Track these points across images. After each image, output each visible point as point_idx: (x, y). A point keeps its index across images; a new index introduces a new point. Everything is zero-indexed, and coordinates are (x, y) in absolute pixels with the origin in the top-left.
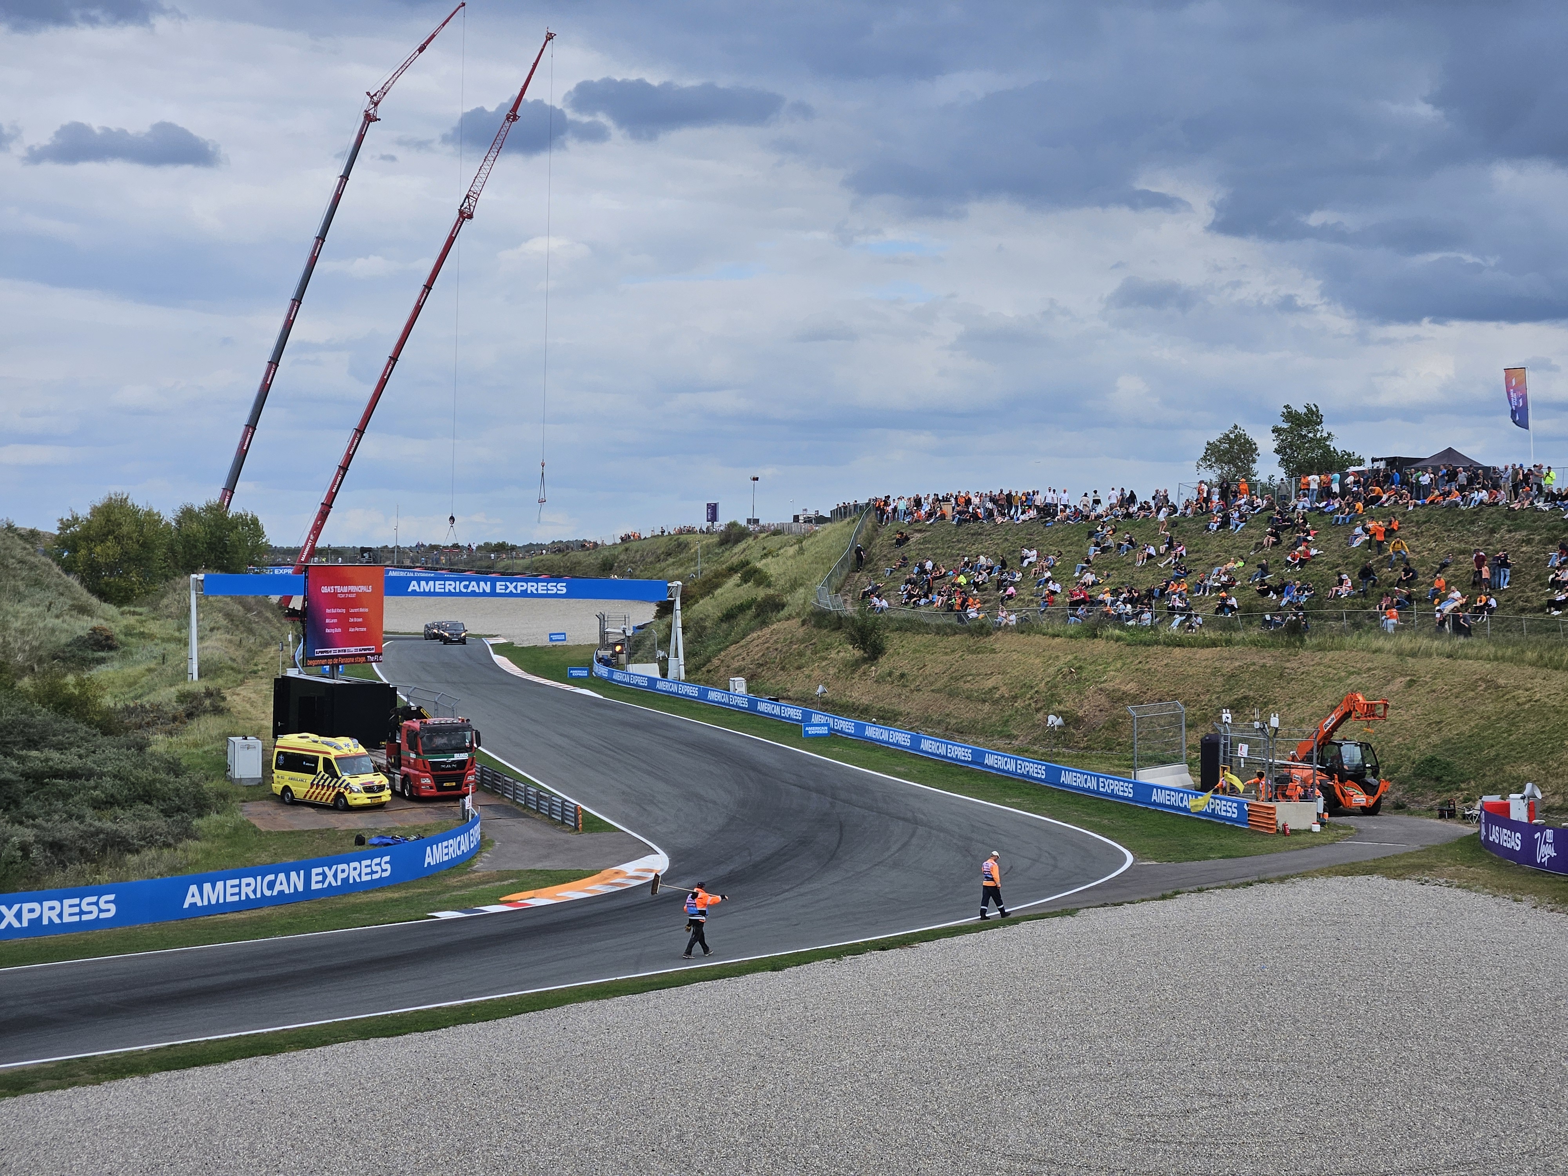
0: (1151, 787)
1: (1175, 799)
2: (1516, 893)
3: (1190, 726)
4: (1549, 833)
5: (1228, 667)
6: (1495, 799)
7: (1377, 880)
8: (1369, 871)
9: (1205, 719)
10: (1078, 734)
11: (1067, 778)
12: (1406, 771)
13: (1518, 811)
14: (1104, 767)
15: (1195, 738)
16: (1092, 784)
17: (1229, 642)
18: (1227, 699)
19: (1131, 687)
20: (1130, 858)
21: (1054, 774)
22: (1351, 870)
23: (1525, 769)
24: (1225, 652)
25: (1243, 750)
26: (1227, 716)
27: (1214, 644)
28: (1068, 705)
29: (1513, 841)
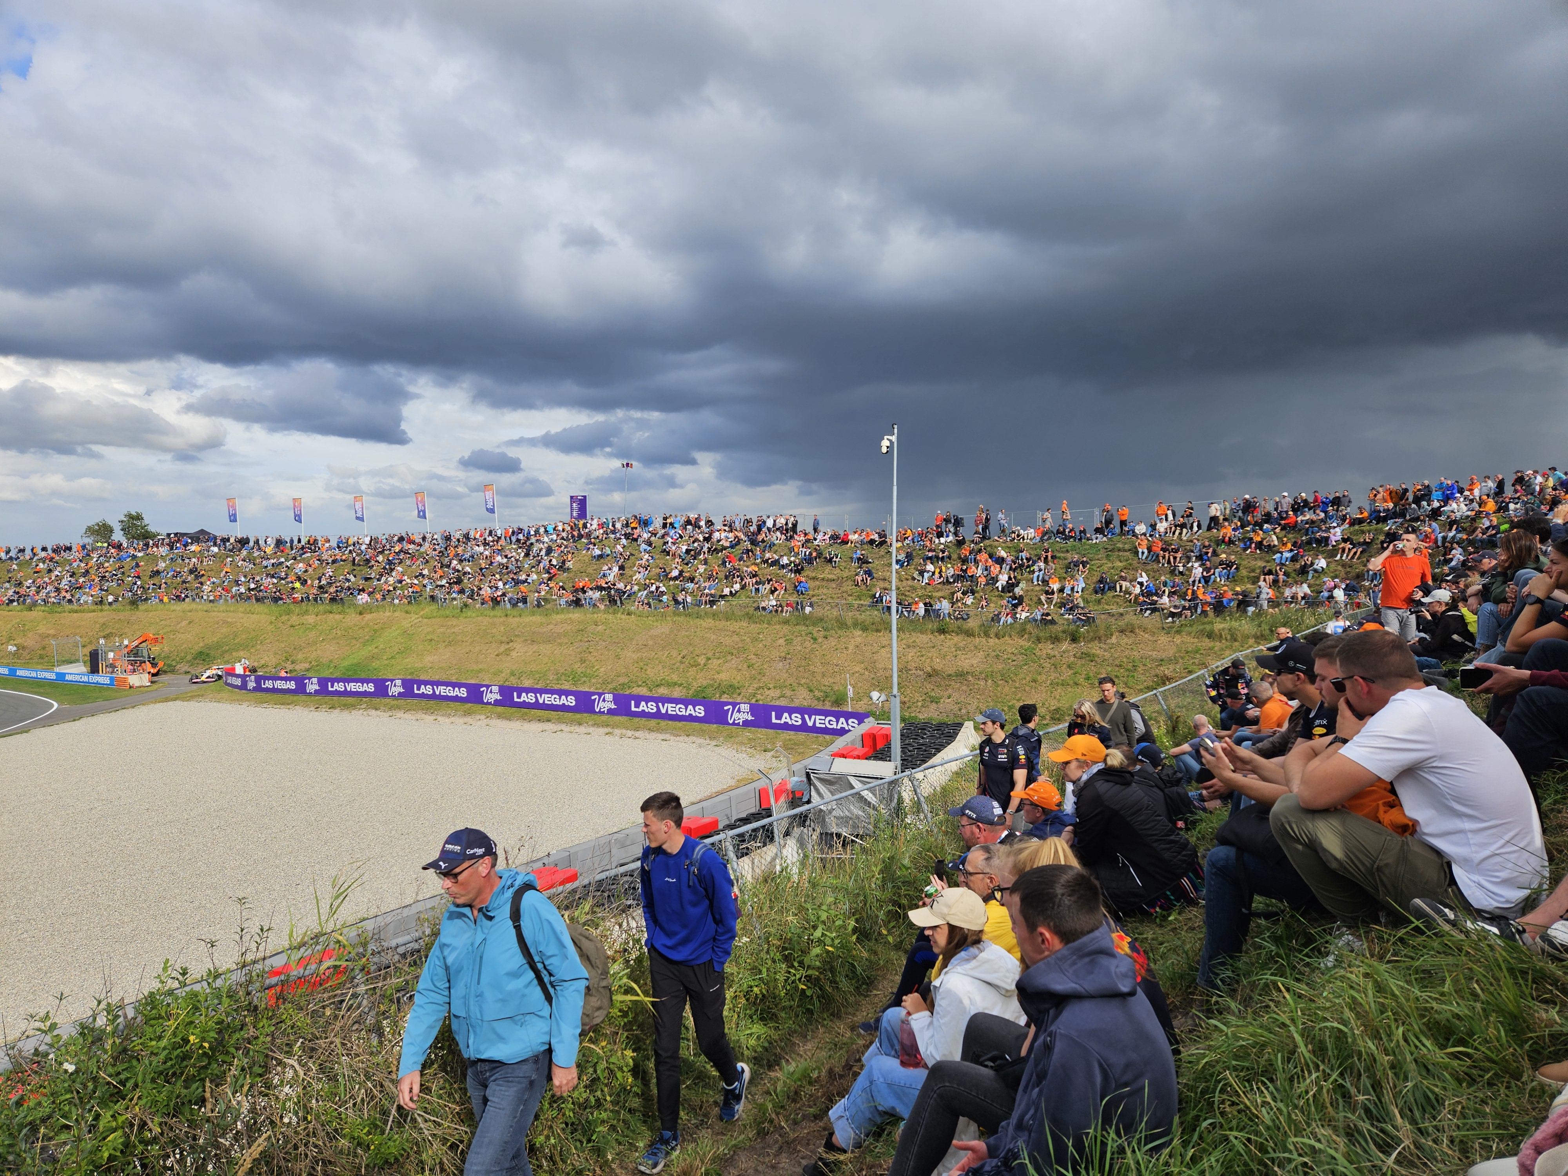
0: (65, 674)
1: (78, 678)
2: (240, 701)
3: (84, 646)
4: (253, 678)
5: (101, 621)
6: (229, 666)
7: (178, 703)
8: (173, 700)
9: (90, 643)
10: (25, 653)
11: (20, 673)
12: (189, 658)
13: (239, 670)
14: (40, 667)
15: (87, 651)
16: (34, 674)
17: (102, 610)
18: (102, 634)
19: (52, 632)
20: (56, 705)
21: (13, 672)
22: (167, 700)
23: (241, 654)
24: (100, 614)
25: (111, 655)
26: (102, 641)
27: (94, 611)
28: (18, 641)
29: (238, 682)
